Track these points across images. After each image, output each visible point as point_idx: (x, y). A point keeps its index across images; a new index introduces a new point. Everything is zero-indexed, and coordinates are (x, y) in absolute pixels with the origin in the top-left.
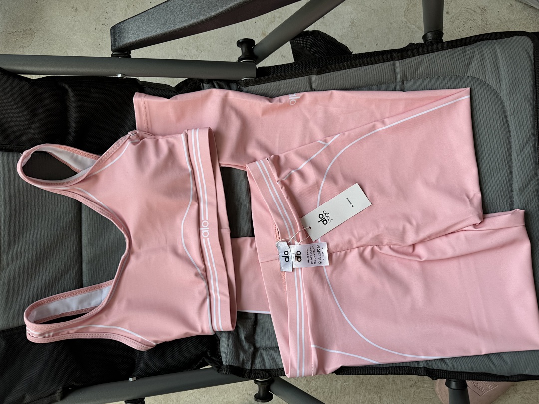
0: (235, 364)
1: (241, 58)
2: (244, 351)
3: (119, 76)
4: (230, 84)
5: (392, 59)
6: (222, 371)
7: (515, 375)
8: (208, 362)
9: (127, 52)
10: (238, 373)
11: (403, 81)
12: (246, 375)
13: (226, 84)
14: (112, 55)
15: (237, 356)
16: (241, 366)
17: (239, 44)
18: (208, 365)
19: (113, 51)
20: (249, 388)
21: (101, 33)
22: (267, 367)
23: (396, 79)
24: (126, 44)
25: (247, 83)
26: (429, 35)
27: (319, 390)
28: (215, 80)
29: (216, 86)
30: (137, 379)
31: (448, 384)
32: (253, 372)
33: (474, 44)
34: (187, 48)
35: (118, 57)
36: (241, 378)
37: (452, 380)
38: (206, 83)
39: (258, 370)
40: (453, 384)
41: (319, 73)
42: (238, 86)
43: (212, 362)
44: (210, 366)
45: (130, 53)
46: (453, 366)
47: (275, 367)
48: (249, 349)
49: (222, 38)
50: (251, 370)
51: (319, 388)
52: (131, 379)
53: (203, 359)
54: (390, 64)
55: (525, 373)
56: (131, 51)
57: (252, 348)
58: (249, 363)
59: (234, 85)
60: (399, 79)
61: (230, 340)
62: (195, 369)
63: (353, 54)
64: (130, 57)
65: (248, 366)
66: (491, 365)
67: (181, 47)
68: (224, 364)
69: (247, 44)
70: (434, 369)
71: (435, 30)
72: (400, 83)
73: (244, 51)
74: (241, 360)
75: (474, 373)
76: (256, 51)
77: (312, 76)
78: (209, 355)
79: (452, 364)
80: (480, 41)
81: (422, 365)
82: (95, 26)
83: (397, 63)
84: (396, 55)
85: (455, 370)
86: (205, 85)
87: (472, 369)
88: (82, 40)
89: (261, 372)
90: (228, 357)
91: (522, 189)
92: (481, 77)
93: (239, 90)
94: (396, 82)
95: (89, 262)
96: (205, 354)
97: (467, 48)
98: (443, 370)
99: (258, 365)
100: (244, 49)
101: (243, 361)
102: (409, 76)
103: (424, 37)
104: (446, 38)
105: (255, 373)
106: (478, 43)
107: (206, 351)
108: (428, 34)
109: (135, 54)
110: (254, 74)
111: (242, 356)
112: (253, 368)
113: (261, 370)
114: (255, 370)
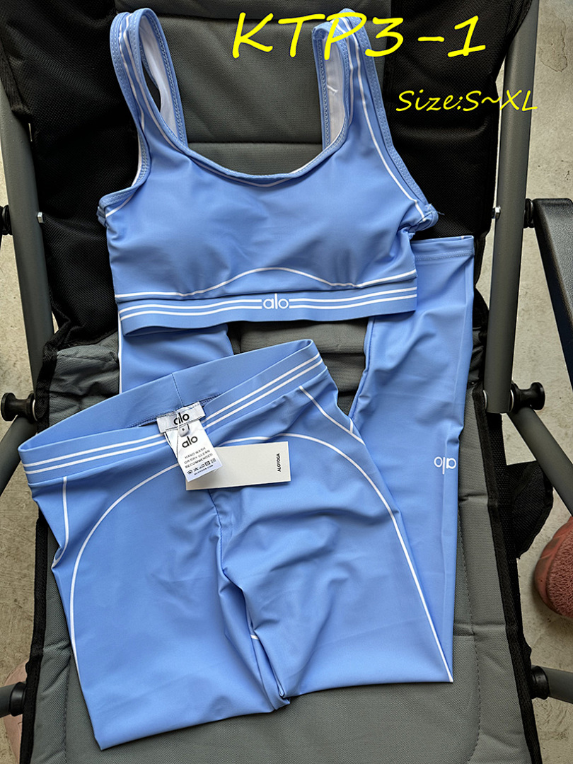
0: (59, 368)
1: (517, 390)
2: (77, 382)
3: (497, 210)
4: (477, 372)
5: (508, 621)
6: (48, 349)
8: (63, 327)
9: (532, 222)
10: (45, 371)
11: (474, 634)
12: (41, 385)
13: (478, 366)
14: (529, 200)
15: (69, 372)
16: (55, 377)
17: (537, 387)
18: (60, 325)
19: (535, 201)
20: (22, 386)
21: (557, 169)
22: (52, 416)
23: (477, 624)
24: (545, 223)
25: (478, 398)
26: (543, 678)
28: (485, 349)
29: (476, 350)
30: (40, 224)
31: (19, 686)
32: (46, 394)
33: (527, 747)
34: (528, 295)
35: (526, 209)
36: (37, 376)
37: (24, 694)
38: (481, 335)
39: (49, 402)
40: (18, 695)
41: (491, 509)
42: (475, 382)
43: (62, 333)
44: (56, 329)
45: (531, 227)
46: (43, 699)
48: (81, 390)
49: (540, 347)
50: (49, 392)
52: (40, 215)
53: (68, 320)
54: (502, 617)
56: (534, 229)
57: (80, 393)
58: (58, 389)
59: (475, 377)
60: (477, 629)
61: (94, 361)
63: (517, 559)
64: (525, 227)
65: (54, 387)
66: (43, 757)
67: (529, 287)
68: (58, 353)
69: (536, 398)
70: (40, 668)
71: (550, 688)
72: (471, 631)
73: (526, 393)
74: (64, 378)
75: (33, 729)
76: (526, 412)
77: (487, 497)
78: (73, 329)
79: (46, 697)
80: (532, 755)
83: (503, 628)
84: (515, 628)
85: (37, 701)
86: (477, 333)
87: (39, 726)
88: (547, 140)
89: (45, 406)
90: (70, 359)
92: (476, 754)
93: (469, 385)
94: (472, 623)
96: (75, 321)
97: (522, 736)
98: (38, 683)
99: (55, 402)
100: (529, 393)
101: (63, 380)
102: (480, 644)
103: (539, 670)
104: (537, 702)
105: (43, 397)
106: (528, 753)
107: (79, 325)
108: (544, 676)
109: (530, 234)
110: (492, 410)
111: (70, 379)
112: (51, 394)
113: (48, 406)
114: (48, 398)
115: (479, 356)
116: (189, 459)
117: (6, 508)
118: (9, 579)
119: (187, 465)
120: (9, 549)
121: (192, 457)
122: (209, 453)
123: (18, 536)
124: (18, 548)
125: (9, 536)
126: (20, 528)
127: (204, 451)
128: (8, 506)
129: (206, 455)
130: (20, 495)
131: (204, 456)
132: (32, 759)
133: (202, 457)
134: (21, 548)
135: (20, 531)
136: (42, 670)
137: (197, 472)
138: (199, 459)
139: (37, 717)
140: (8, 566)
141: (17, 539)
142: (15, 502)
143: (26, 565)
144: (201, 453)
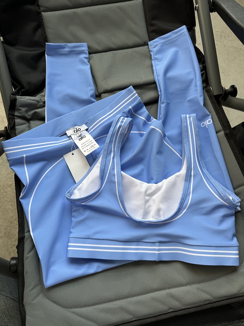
0: (18, 103)
1: (225, 89)
2: (27, 111)
3: (197, 6)
4: (205, 82)
6: (12, 95)
7: (24, 308)
8: (16, 89)
12: (11, 112)
15: (23, 106)
16: (16, 108)
17: (233, 86)
22: (17, 127)
25: (209, 91)
27: (5, 194)
28: (206, 71)
29: (202, 72)
30: (2, 41)
31: (13, 259)
32: (13, 117)
37: (17, 261)
38: (203, 65)
39: (15, 121)
40: (14, 262)
41: (226, 135)
43: (16, 92)
44: (14, 90)
46: (27, 258)
47: (17, 132)
48: (29, 115)
50: (14, 115)
51: (6, 193)
52: (1, 38)
53: (18, 87)
55: (27, 317)
56: (216, 12)
57: (29, 117)
58: (18, 114)
61: (33, 101)
62: (12, 82)
65: (16, 114)
66: (30, 288)
68: (17, 96)
69: (233, 91)
70: (24, 244)
73: (228, 90)
74: (21, 108)
75: (24, 274)
77: (223, 131)
78: (22, 90)
79: (29, 257)
81: (26, 234)
82: (219, 31)
85: (24, 260)
86: (201, 65)
87: (27, 273)
89: (13, 122)
90: (22, 99)
91: (172, 296)
95: (75, 13)
96: (23, 87)
98: (24, 251)
99: (18, 121)
101: (20, 110)
105: (12, 118)
111: (24, 109)
112: (15, 117)
113: (15, 122)
114: (15, 119)
115: (204, 75)
116: (83, 145)
117: (2, 214)
118: (7, 248)
119: (83, 148)
120: (5, 233)
121: (84, 144)
122: (92, 142)
123: (9, 226)
124: (9, 232)
125: (4, 227)
126: (9, 223)
127: (89, 141)
128: (3, 213)
129: (91, 142)
130: (8, 207)
131: (90, 143)
132: (25, 291)
133: (89, 144)
134: (11, 232)
135: (9, 224)
136: (25, 244)
137: (88, 151)
138: (87, 145)
139: (25, 268)
140: (5, 242)
141: (8, 228)
142: (6, 210)
143: (14, 240)
144: (88, 142)
